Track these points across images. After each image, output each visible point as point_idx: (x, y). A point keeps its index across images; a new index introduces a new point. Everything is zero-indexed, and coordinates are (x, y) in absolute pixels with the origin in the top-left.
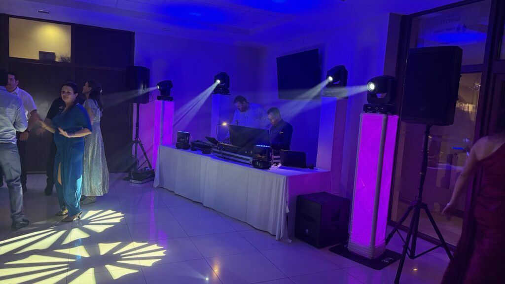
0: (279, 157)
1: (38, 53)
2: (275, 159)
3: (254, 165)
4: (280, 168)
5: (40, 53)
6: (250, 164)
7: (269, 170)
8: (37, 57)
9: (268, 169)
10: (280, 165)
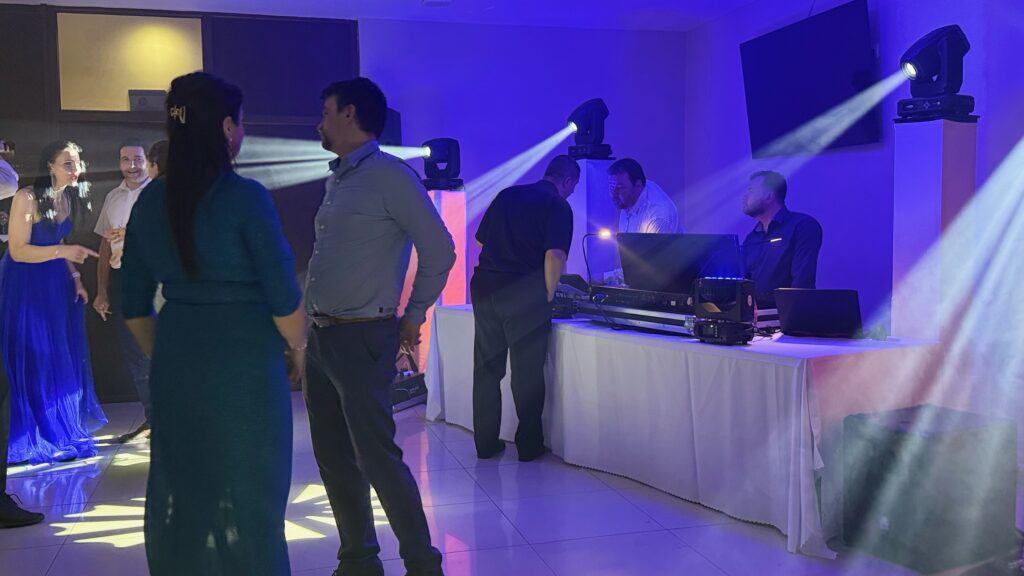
0: (774, 311)
1: (127, 92)
2: (761, 319)
3: (702, 335)
4: (779, 340)
5: (132, 93)
6: (688, 336)
7: (747, 348)
8: (124, 106)
9: (745, 344)
10: (778, 335)
